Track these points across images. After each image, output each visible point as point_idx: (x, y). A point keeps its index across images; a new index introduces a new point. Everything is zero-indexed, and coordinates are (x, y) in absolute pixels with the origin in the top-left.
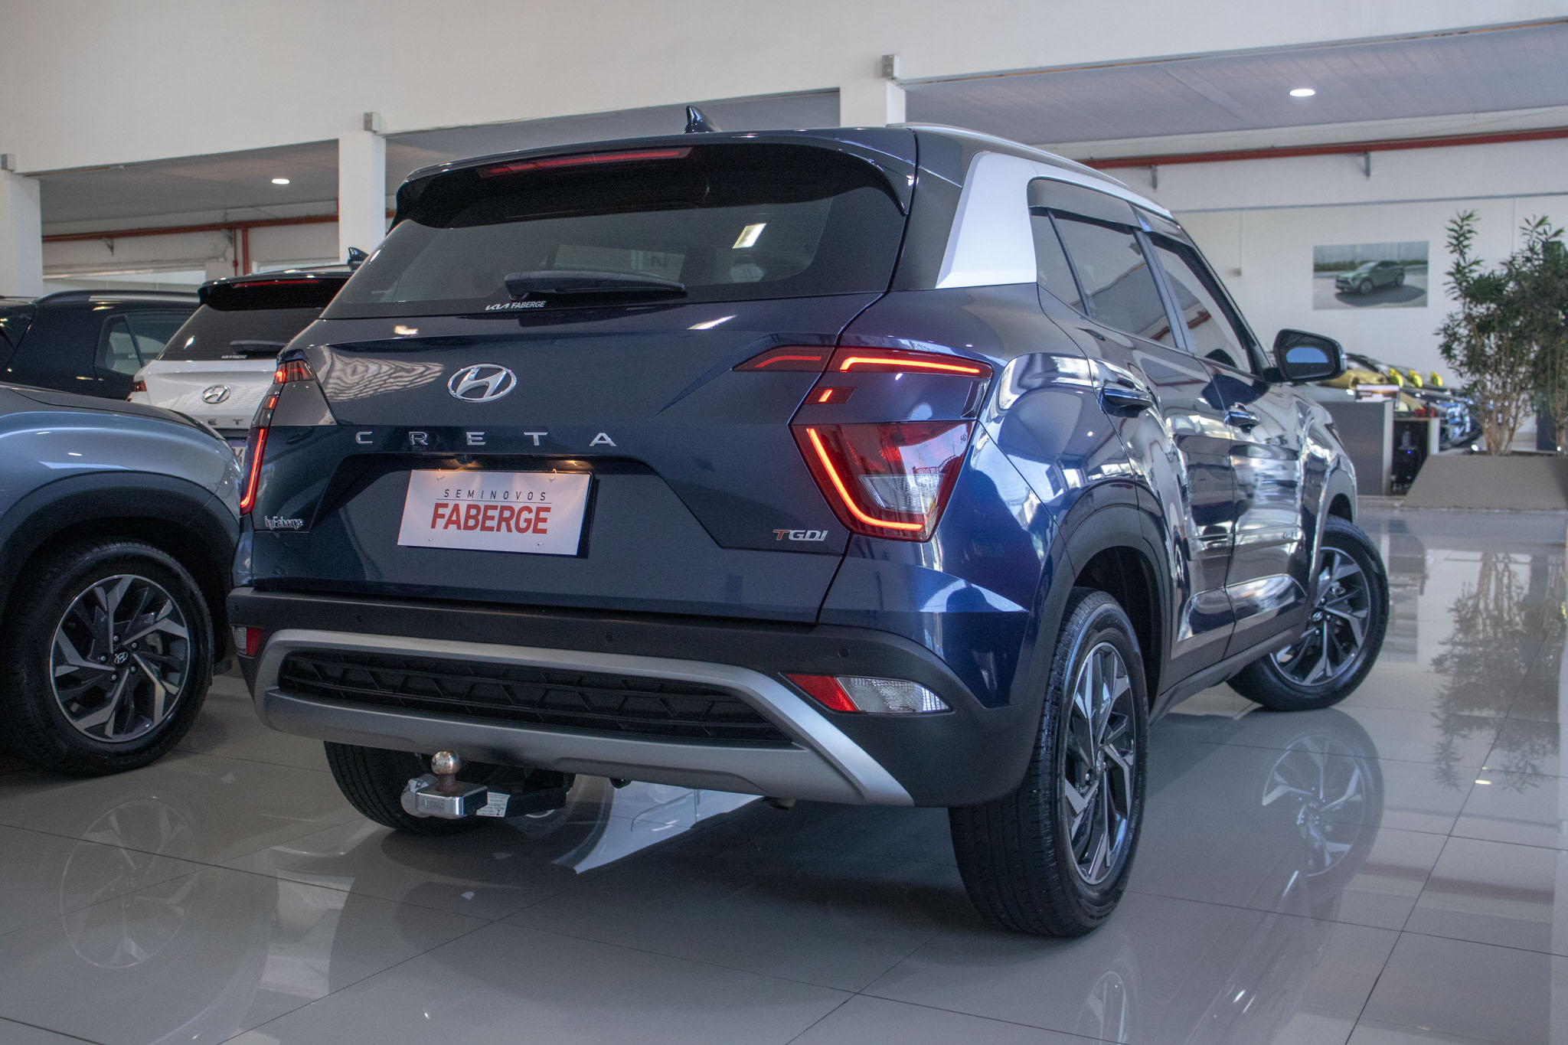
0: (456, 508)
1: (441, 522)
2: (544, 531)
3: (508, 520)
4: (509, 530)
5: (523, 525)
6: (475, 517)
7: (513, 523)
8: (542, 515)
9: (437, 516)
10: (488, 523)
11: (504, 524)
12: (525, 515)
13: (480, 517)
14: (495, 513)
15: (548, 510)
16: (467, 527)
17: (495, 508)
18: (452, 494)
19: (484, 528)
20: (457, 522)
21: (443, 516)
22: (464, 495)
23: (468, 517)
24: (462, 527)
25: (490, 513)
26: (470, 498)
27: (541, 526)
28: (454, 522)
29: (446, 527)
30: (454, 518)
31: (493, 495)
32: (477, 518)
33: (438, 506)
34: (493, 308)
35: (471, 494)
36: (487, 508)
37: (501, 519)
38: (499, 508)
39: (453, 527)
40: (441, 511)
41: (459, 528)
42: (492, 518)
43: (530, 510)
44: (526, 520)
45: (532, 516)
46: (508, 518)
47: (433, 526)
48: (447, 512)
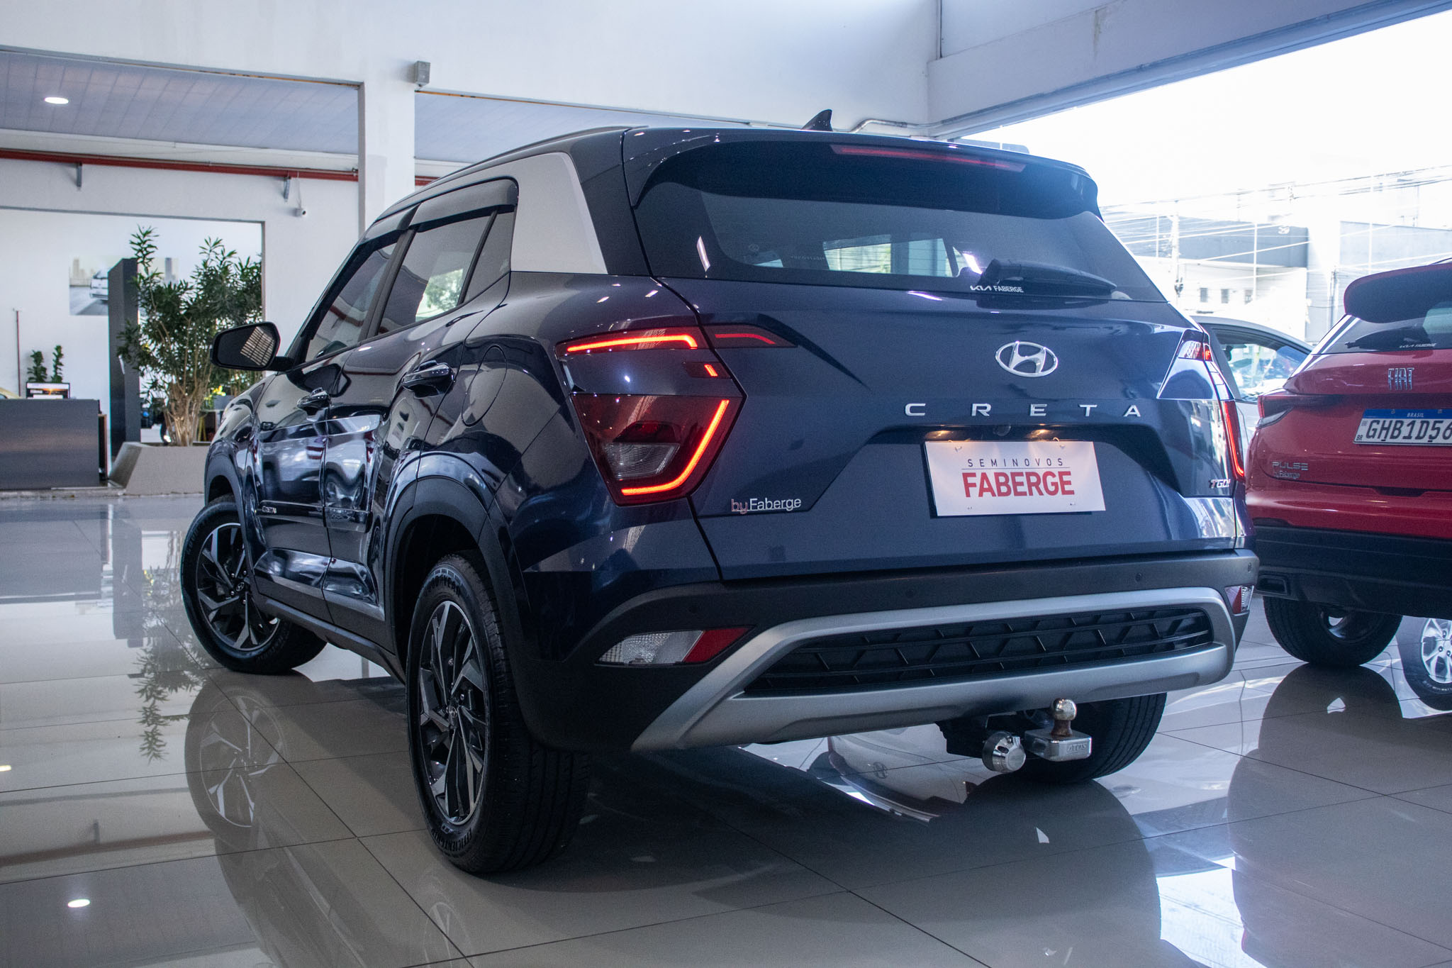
0: (984, 476)
1: (974, 491)
2: (1072, 492)
3: (1037, 485)
4: (1041, 494)
5: (1052, 488)
6: (1006, 484)
7: (1041, 486)
8: (1065, 478)
9: (968, 486)
10: (1020, 489)
11: (1034, 489)
12: (1050, 479)
13: (1010, 483)
14: (1023, 479)
15: (1068, 473)
16: (1000, 494)
17: (1021, 474)
18: (976, 464)
19: (1017, 494)
20: (990, 489)
21: (974, 485)
22: (988, 464)
23: (999, 484)
24: (996, 494)
25: (1018, 479)
26: (994, 466)
27: (1067, 488)
28: (987, 490)
29: (981, 495)
30: (986, 486)
31: (1016, 463)
32: (1007, 484)
33: (966, 476)
34: (977, 288)
35: (994, 463)
36: (1014, 475)
37: (1030, 485)
38: (1024, 474)
39: (987, 495)
40: (970, 480)
41: (994, 495)
42: (1022, 484)
43: (1053, 475)
44: (1053, 484)
45: (1057, 479)
46: (1036, 483)
47: (968, 495)
48: (977, 480)
